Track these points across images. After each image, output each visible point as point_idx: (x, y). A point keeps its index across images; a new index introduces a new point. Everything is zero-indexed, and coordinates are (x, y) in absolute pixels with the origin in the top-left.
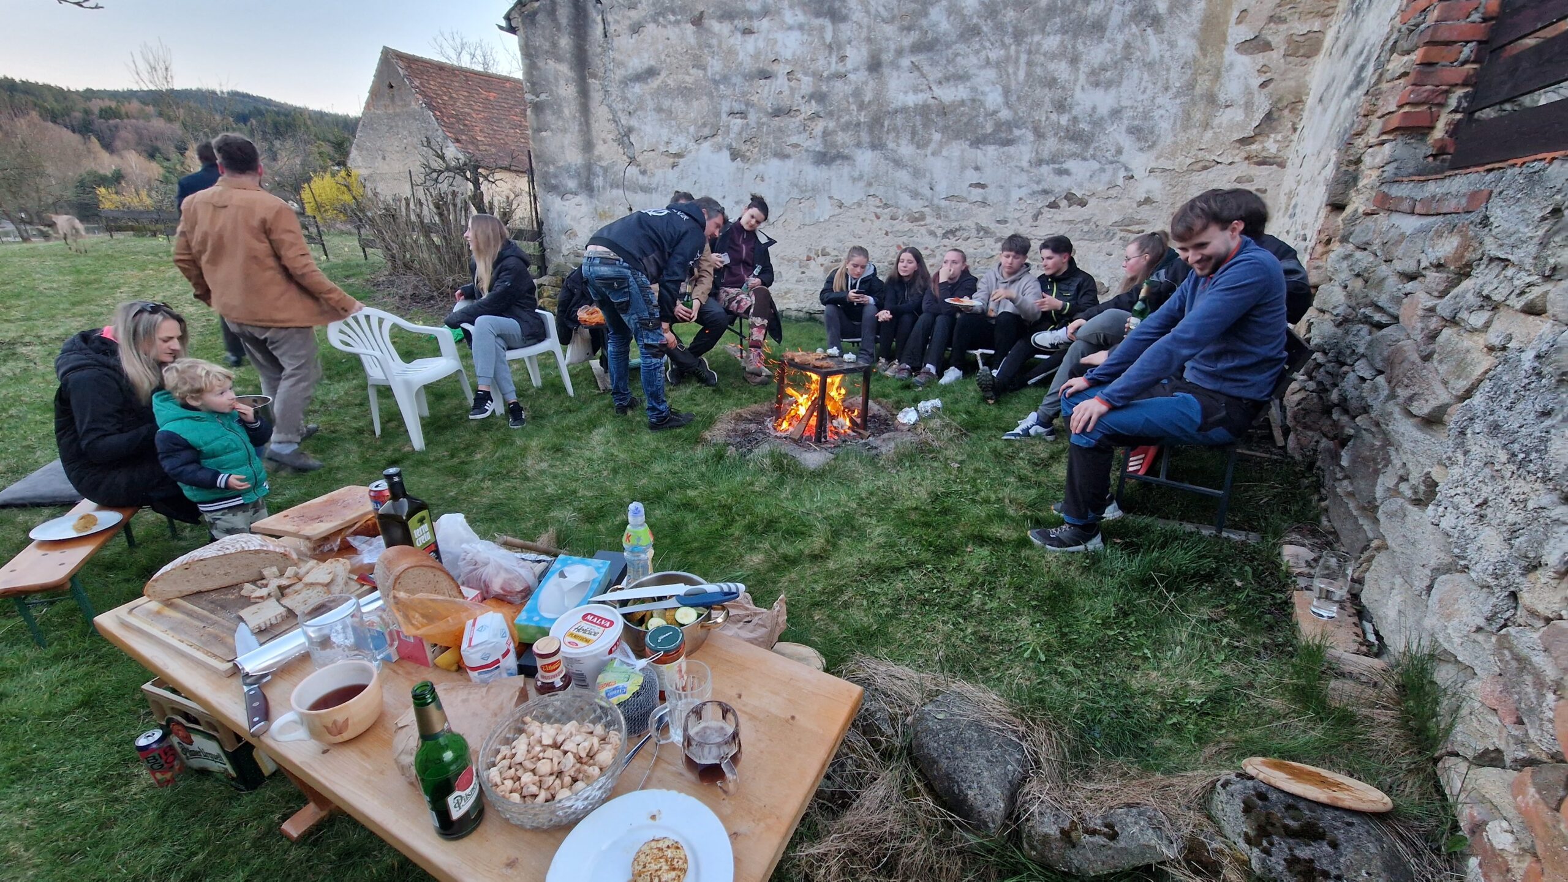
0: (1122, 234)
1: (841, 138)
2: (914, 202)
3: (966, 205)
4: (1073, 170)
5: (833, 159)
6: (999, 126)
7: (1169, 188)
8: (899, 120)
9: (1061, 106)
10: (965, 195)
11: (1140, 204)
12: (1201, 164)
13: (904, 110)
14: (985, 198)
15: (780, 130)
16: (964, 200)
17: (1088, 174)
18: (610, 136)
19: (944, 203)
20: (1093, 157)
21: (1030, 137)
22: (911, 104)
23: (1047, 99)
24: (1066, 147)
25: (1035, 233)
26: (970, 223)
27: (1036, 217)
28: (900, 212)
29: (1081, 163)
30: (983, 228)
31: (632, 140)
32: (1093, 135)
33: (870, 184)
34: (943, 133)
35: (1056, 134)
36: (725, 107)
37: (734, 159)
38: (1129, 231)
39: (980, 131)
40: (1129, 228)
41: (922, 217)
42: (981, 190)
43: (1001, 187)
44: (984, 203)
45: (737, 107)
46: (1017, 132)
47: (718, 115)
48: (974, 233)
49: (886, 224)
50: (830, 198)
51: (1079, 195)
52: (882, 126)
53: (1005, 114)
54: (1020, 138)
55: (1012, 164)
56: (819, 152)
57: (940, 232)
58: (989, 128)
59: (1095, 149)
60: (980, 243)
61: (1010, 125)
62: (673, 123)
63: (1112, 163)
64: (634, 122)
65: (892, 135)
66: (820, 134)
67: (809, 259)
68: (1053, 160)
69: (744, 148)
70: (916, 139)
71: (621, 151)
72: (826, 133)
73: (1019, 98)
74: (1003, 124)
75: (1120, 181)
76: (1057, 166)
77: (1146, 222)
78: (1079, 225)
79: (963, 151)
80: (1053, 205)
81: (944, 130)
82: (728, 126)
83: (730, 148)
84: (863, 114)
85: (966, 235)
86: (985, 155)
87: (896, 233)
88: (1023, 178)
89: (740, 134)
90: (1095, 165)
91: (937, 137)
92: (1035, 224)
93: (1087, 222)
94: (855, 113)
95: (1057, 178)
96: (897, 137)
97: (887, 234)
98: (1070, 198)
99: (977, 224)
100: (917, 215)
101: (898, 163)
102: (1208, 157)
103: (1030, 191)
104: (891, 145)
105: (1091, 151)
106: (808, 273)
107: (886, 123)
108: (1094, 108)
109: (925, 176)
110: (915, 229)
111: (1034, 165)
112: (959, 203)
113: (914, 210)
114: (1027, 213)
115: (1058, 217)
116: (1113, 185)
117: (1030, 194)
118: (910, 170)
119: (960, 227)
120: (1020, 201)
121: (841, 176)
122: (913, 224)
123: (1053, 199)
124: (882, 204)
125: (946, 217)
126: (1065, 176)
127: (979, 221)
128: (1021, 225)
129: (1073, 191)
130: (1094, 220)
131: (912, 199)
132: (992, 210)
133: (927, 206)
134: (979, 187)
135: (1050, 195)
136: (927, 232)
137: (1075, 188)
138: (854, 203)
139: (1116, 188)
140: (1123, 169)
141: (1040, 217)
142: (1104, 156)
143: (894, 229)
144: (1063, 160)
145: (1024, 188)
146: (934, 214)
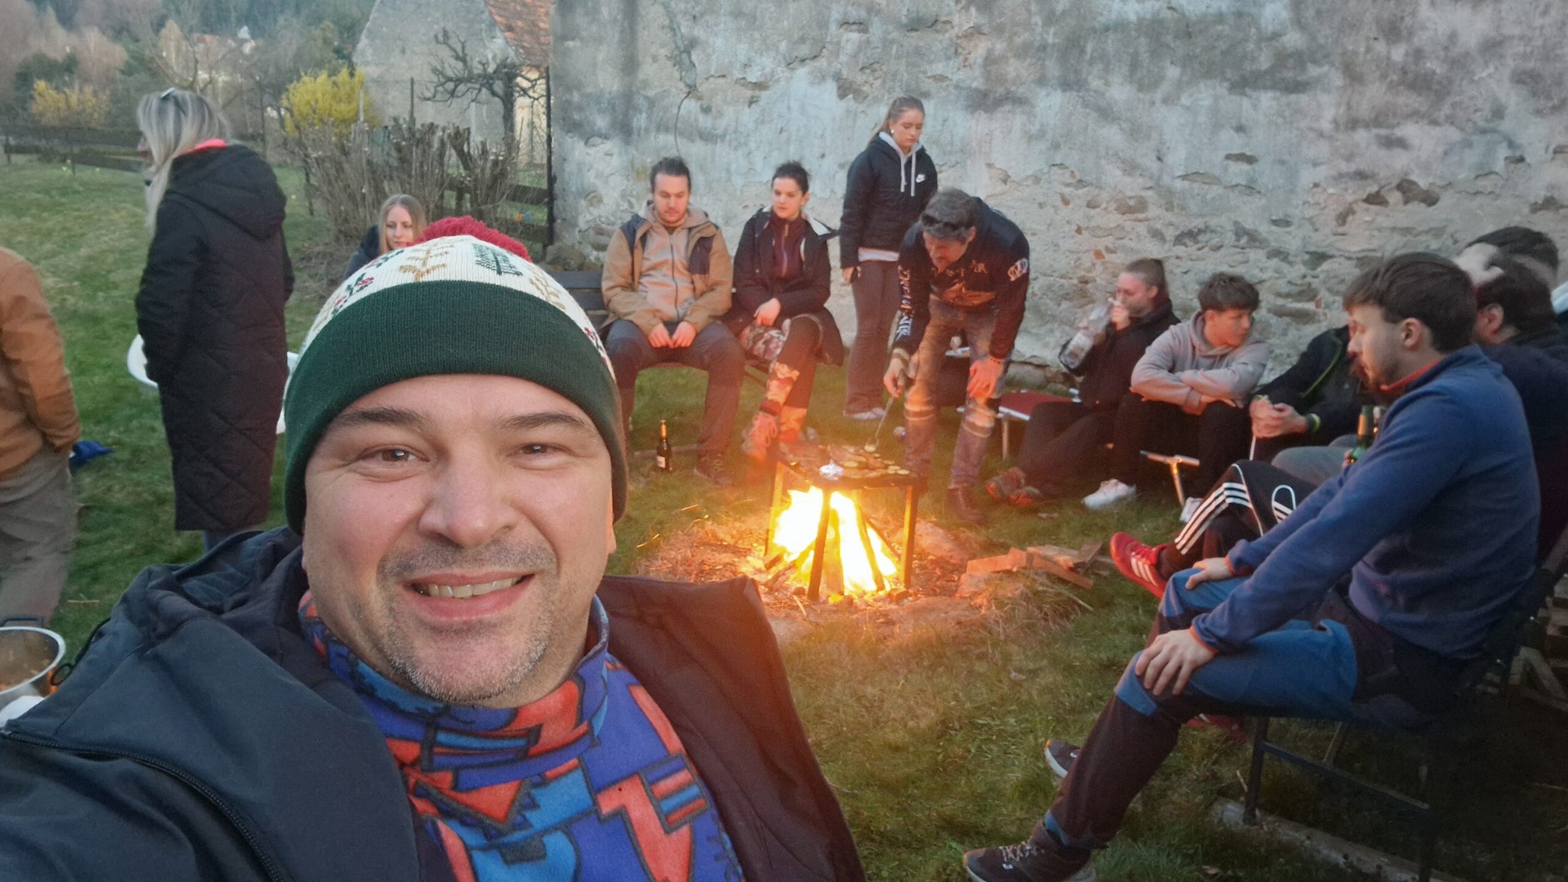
1: (1014, 68)
2: (1127, 179)
3: (1217, 190)
4: (1415, 142)
5: (999, 102)
6: (1282, 58)
8: (1111, 43)
9: (1392, 31)
10: (1217, 172)
11: (1536, 208)
13: (1120, 26)
14: (1252, 180)
15: (918, 52)
16: (1215, 180)
17: (1440, 150)
18: (663, 52)
19: (1179, 184)
20: (1451, 120)
21: (1337, 79)
22: (1133, 17)
23: (1368, 17)
24: (1401, 100)
25: (1341, 245)
26: (1222, 221)
27: (1342, 218)
28: (1105, 196)
29: (1427, 128)
30: (1246, 232)
31: (694, 58)
32: (1450, 81)
33: (1056, 146)
34: (1184, 66)
35: (1384, 77)
36: (836, 14)
37: (842, 96)
39: (1248, 67)
41: (1142, 205)
42: (1245, 167)
43: (1282, 162)
44: (1250, 188)
45: (854, 14)
46: (1314, 71)
47: (823, 25)
48: (1230, 238)
49: (1078, 215)
50: (990, 166)
51: (1423, 183)
52: (1083, 51)
53: (1293, 39)
54: (1318, 80)
55: (1303, 124)
56: (977, 90)
57: (1170, 233)
58: (1264, 62)
59: (1454, 106)
60: (1239, 258)
61: (1301, 59)
62: (757, 35)
63: (1484, 132)
64: (699, 32)
65: (1098, 68)
66: (980, 61)
68: (1378, 120)
69: (860, 78)
70: (1139, 74)
71: (677, 75)
72: (990, 60)
73: (1319, 13)
74: (1290, 56)
75: (1500, 166)
76: (1383, 132)
79: (1216, 98)
80: (1376, 199)
81: (1186, 62)
82: (839, 43)
83: (837, 77)
84: (1052, 30)
85: (1216, 241)
86: (1255, 107)
87: (1096, 232)
88: (1323, 149)
89: (855, 56)
90: (1454, 135)
91: (1173, 72)
92: (1341, 230)
94: (1039, 29)
95: (1383, 153)
96: (1106, 70)
97: (1079, 231)
98: (1407, 189)
99: (1236, 223)
100: (1132, 203)
101: (1106, 114)
103: (1334, 173)
104: (1095, 83)
105: (1446, 110)
107: (1089, 48)
108: (1453, 37)
109: (1149, 137)
110: (1128, 225)
111: (1342, 127)
112: (1206, 187)
113: (1129, 193)
114: (1326, 211)
115: (1384, 221)
116: (1487, 170)
117: (1334, 178)
118: (1124, 126)
119: (1207, 227)
120: (1315, 190)
121: (1010, 131)
122: (1125, 217)
123: (1374, 189)
124: (1073, 181)
125: (1183, 208)
126: (1398, 151)
127: (1239, 219)
128: (1316, 230)
129: (1413, 178)
130: (1451, 229)
131: (1124, 175)
132: (1264, 201)
133: (1150, 188)
134: (1242, 160)
135: (1370, 181)
136: (1149, 232)
137: (1417, 172)
138: (1027, 178)
139: (1493, 176)
140: (1504, 144)
141: (1350, 218)
142: (1469, 120)
143: (1093, 224)
144: (1395, 122)
145: (1323, 167)
146: (1163, 202)
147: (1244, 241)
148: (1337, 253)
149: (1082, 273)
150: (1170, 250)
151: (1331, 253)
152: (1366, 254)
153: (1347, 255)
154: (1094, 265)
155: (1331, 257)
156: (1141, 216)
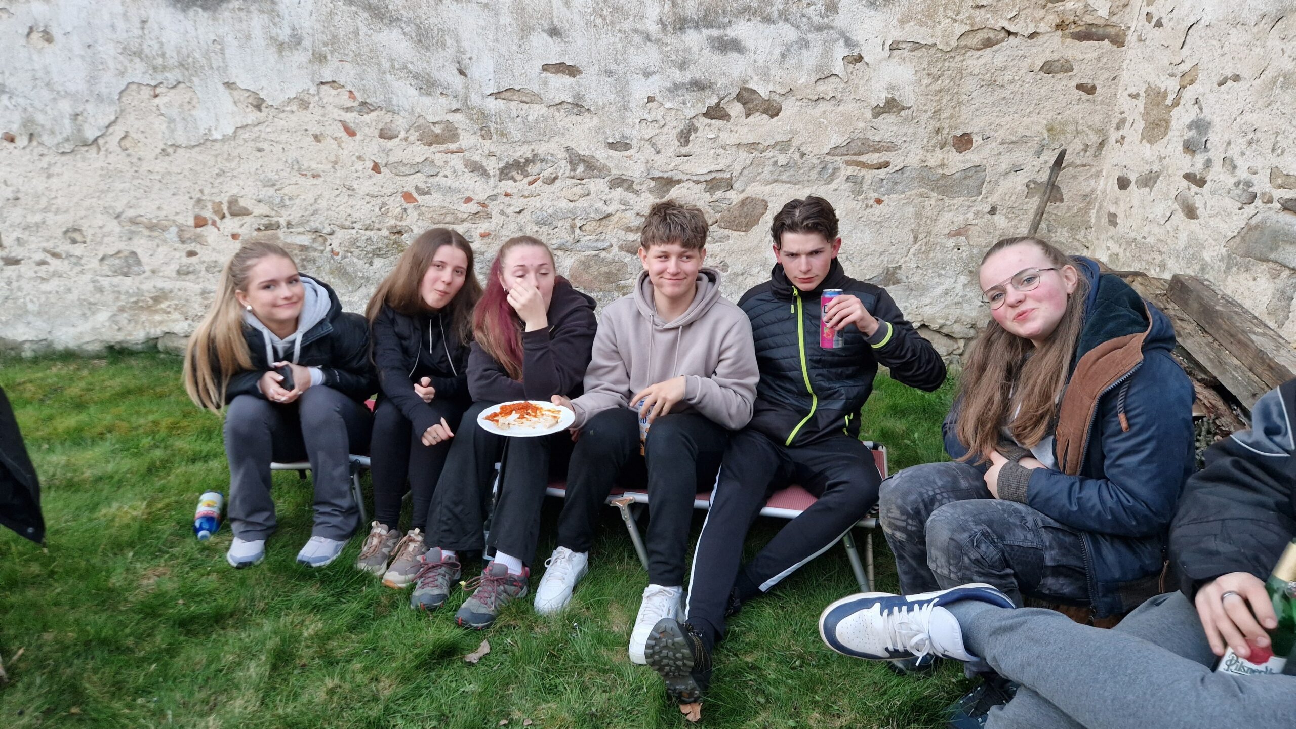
0: (851, 171)
2: (427, 100)
3: (536, 111)
4: (749, 43)
7: (926, 81)
10: (535, 87)
11: (878, 112)
12: (981, 35)
14: (578, 96)
16: (534, 99)
17: (777, 52)
19: (492, 105)
20: (784, 17)
25: (686, 167)
26: (552, 148)
27: (685, 137)
28: (400, 123)
29: (762, 27)
30: (582, 159)
33: (320, 58)
38: (864, 165)
40: (863, 158)
41: (450, 134)
42: (567, 80)
43: (610, 73)
44: (578, 106)
48: (564, 167)
49: (373, 149)
50: (229, 85)
51: (763, 92)
55: (627, 26)
57: (493, 166)
60: (578, 190)
63: (819, 29)
67: (200, 222)
68: (707, 19)
75: (838, 67)
76: (715, 33)
77: (891, 147)
78: (769, 154)
80: (716, 113)
85: (548, 172)
87: (397, 167)
88: (651, 56)
90: (789, 33)
92: (684, 150)
93: (783, 146)
95: (717, 57)
97: (376, 168)
98: (746, 97)
99: (568, 149)
100: (438, 130)
102: (991, 23)
103: (668, 84)
106: (205, 255)
109: (443, 46)
110: (439, 159)
111: (669, 28)
112: (526, 106)
113: (431, 119)
114: (665, 129)
115: (728, 138)
116: (827, 73)
117: (669, 90)
118: (407, 30)
119: (535, 155)
120: (650, 104)
121: (248, 37)
122: (433, 148)
123: (714, 101)
124: (356, 104)
125: (502, 134)
126: (734, 55)
127: (572, 145)
128: (658, 153)
129: (752, 85)
130: (796, 143)
131: (421, 94)
132: (596, 121)
133: (457, 110)
134: (563, 72)
135: (708, 92)
136: (466, 166)
137: (755, 78)
138: (290, 100)
139: (832, 79)
140: (842, 42)
141: (693, 136)
142: (803, 16)
143: (392, 159)
144: (726, 20)
145: (655, 78)
146: (476, 127)
147: (581, 169)
148: (685, 177)
149: (392, 222)
150: (496, 187)
151: (676, 178)
152: (714, 175)
153: (695, 178)
154: (405, 210)
155: (679, 182)
156: (453, 146)
